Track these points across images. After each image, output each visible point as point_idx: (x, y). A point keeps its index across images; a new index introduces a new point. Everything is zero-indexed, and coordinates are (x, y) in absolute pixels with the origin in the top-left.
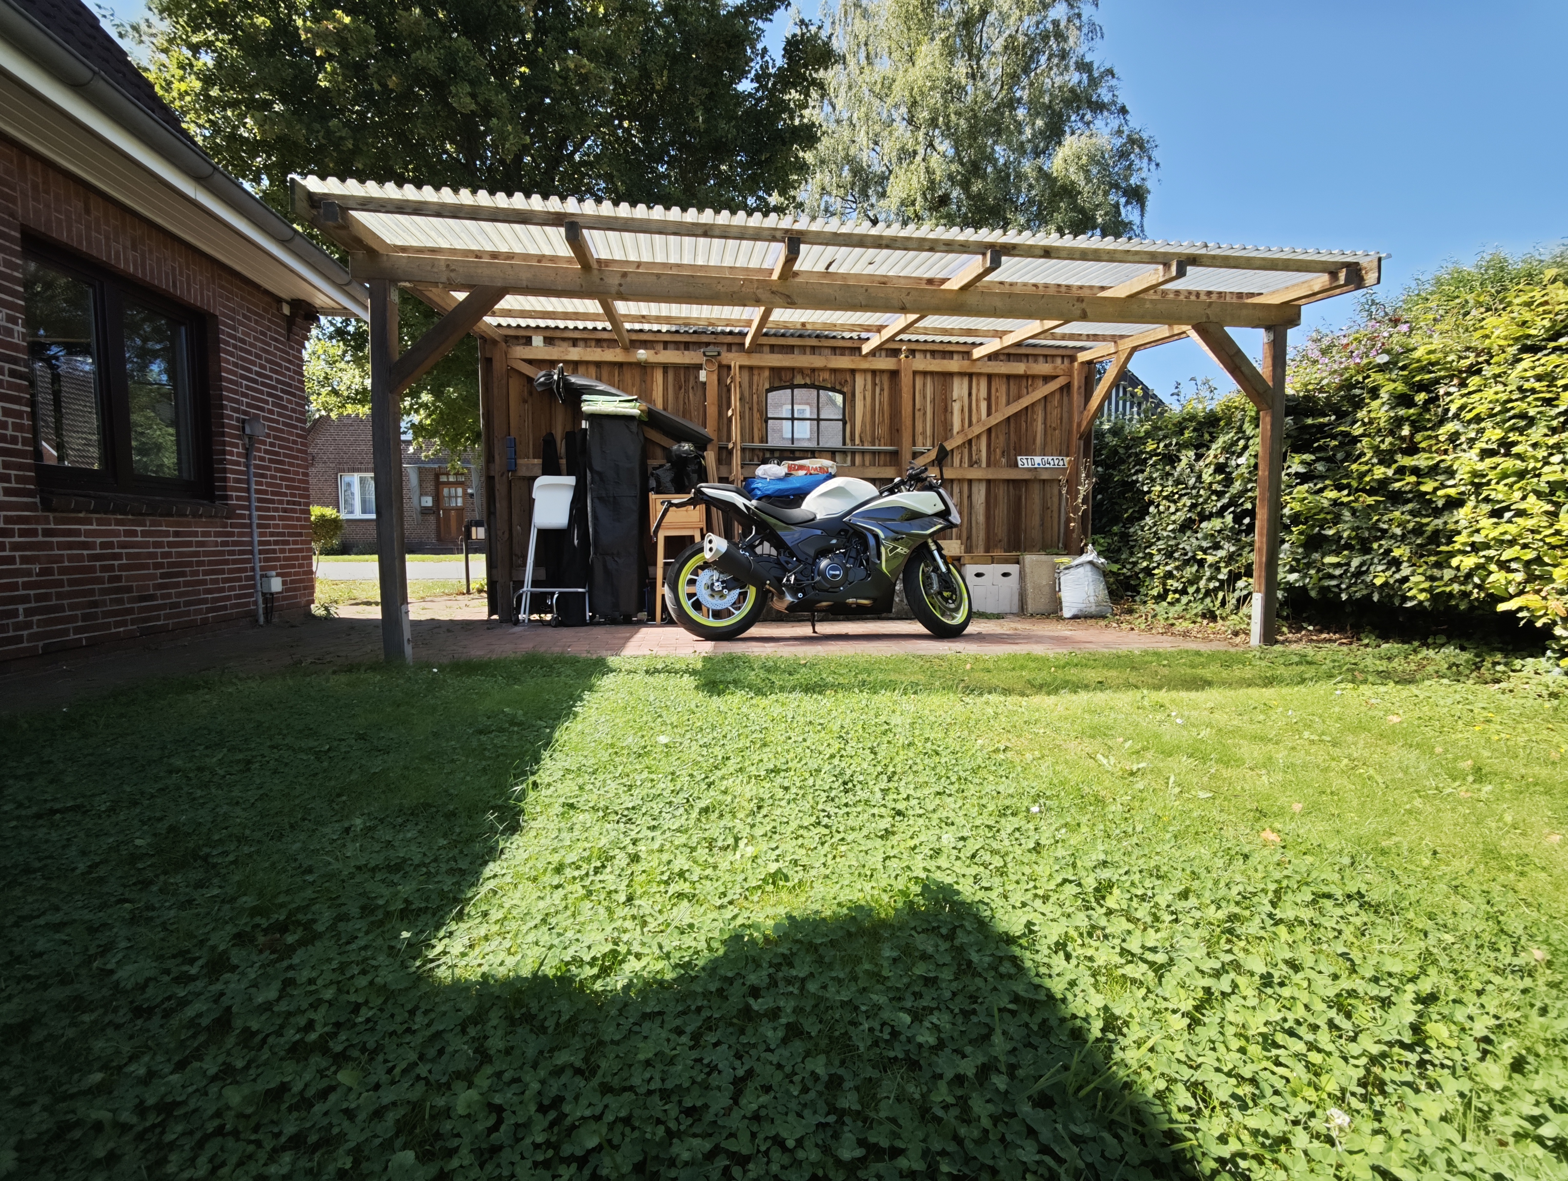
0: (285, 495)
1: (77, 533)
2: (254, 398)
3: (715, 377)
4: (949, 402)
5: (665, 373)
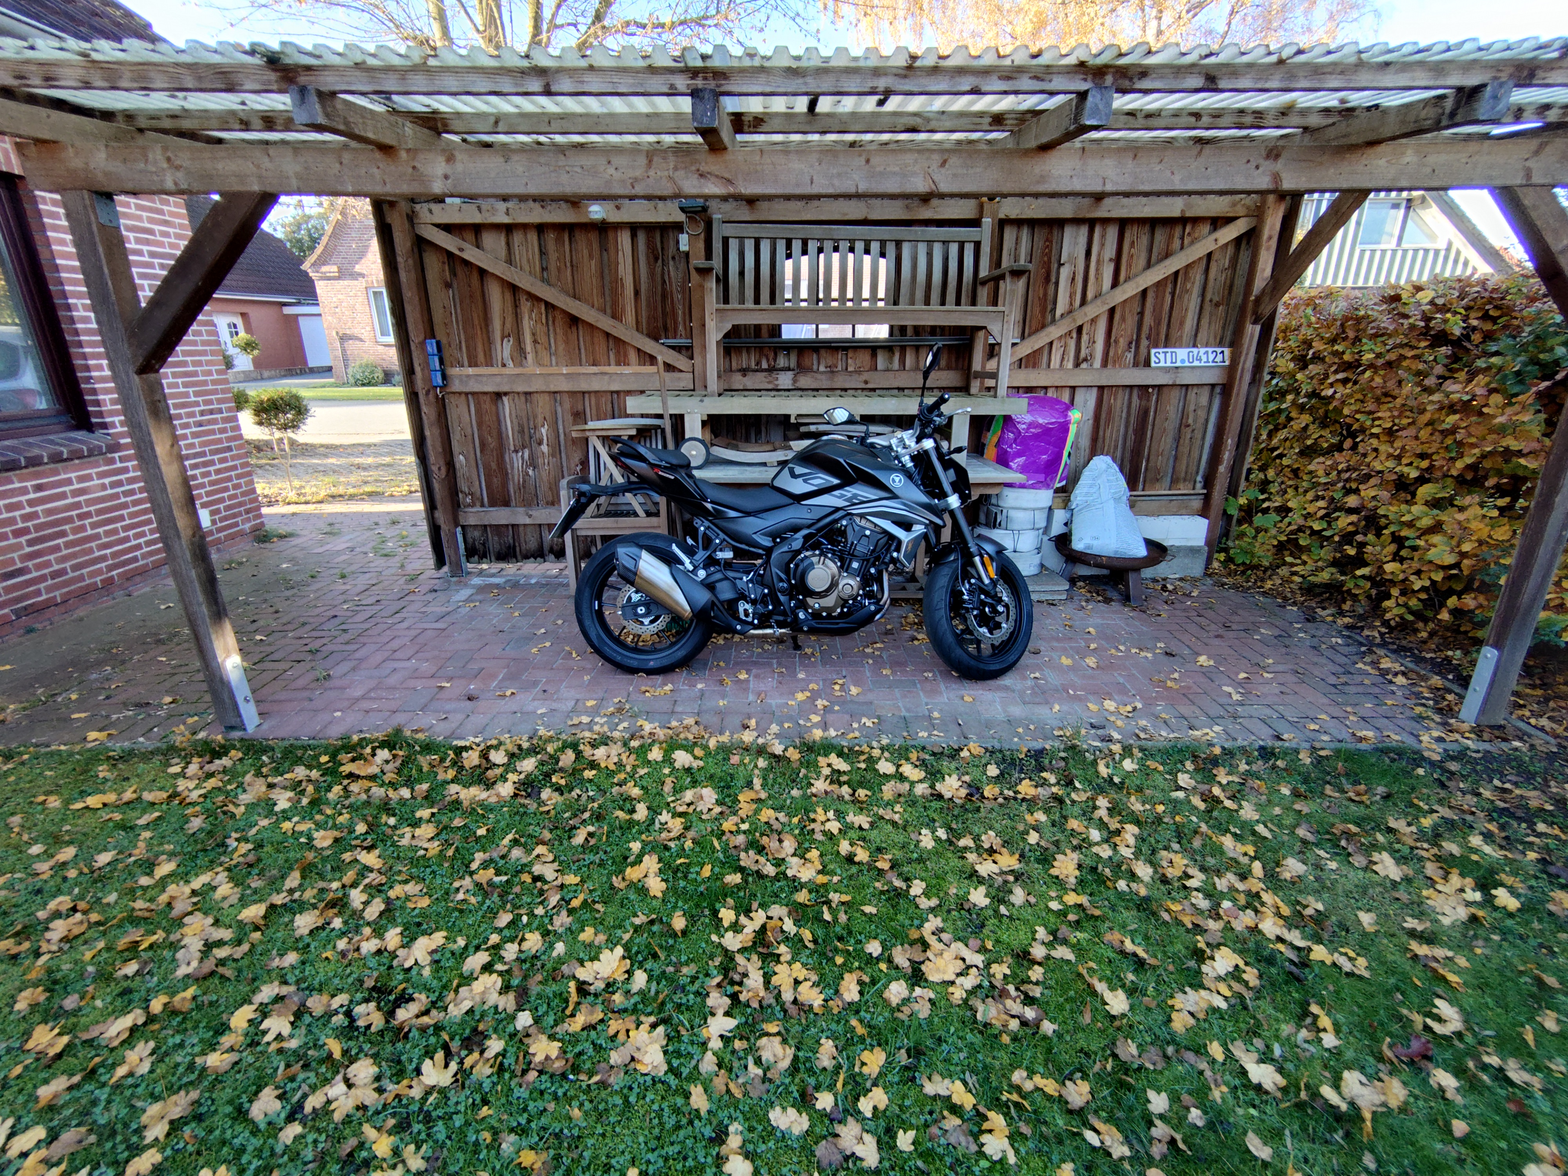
3: (701, 245)
4: (1055, 266)
5: (634, 236)
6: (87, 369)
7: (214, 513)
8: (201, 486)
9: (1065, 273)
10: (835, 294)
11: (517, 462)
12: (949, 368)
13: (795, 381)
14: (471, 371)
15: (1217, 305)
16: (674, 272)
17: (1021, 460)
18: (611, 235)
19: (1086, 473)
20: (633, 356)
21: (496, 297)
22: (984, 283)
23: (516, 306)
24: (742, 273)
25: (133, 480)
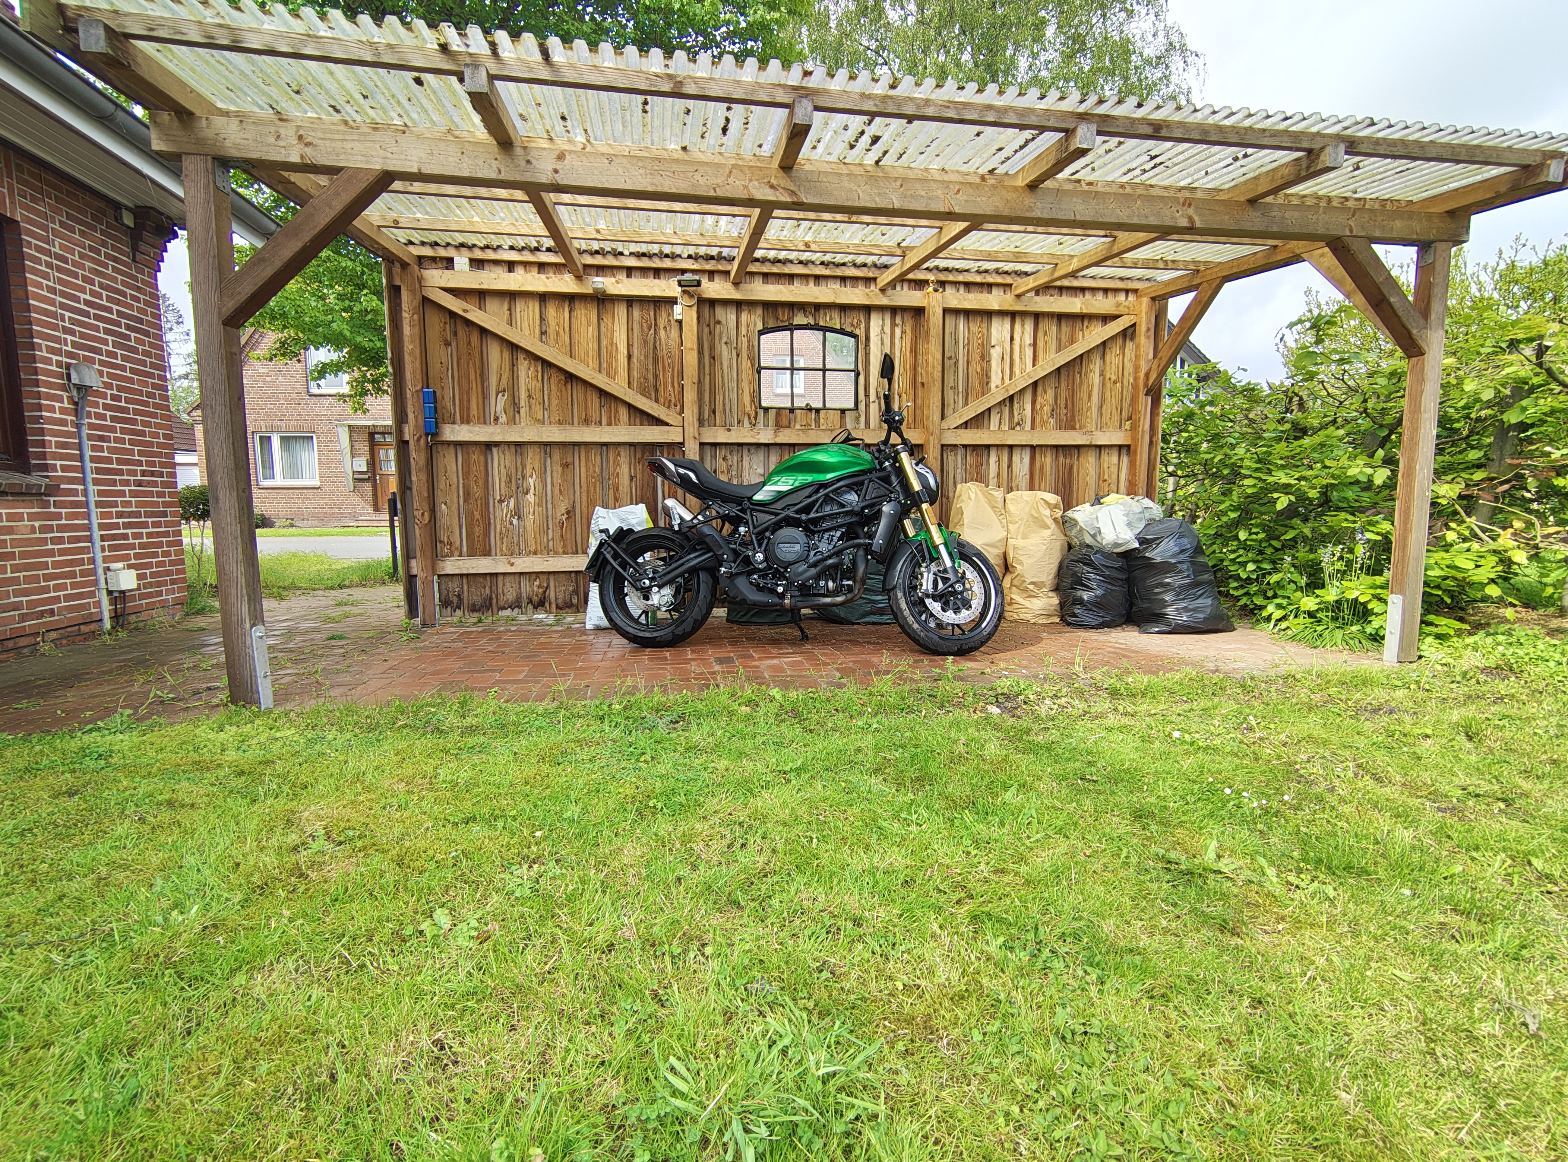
0: (140, 463)
2: (83, 336)
4: (987, 348)
5: (630, 308)
6: (39, 408)
7: (140, 577)
8: (132, 547)
9: (995, 353)
11: (502, 513)
14: (463, 426)
15: (1115, 383)
16: (666, 337)
18: (609, 306)
21: (495, 355)
23: (514, 362)
25: (62, 528)
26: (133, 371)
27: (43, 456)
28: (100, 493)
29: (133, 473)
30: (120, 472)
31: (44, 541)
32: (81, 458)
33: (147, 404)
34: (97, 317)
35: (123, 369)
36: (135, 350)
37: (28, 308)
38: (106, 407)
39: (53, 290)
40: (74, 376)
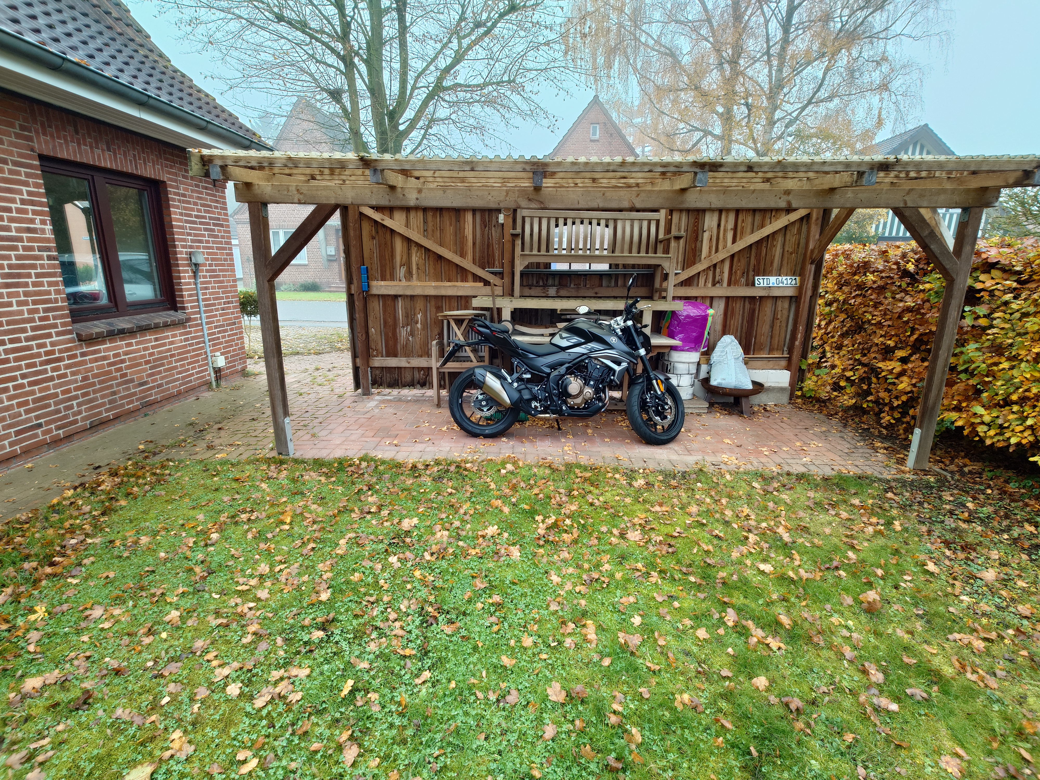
1: (99, 351)
2: (195, 235)
3: (510, 220)
4: (700, 232)
5: (474, 215)
6: (179, 278)
7: (226, 358)
8: (221, 343)
9: (706, 236)
10: (581, 246)
11: (403, 333)
12: (642, 286)
13: (557, 292)
14: (383, 283)
15: (791, 254)
16: (495, 233)
17: (681, 336)
18: (462, 213)
19: (719, 344)
20: (470, 277)
21: (399, 245)
22: (661, 242)
23: (409, 249)
24: (532, 235)
25: (193, 338)
26: (218, 248)
27: (183, 302)
28: (208, 317)
29: (220, 304)
30: (214, 305)
31: (185, 346)
32: (198, 300)
33: (223, 265)
34: (201, 223)
35: (212, 248)
36: (216, 236)
37: (172, 227)
38: (207, 271)
39: (181, 214)
40: (193, 259)
